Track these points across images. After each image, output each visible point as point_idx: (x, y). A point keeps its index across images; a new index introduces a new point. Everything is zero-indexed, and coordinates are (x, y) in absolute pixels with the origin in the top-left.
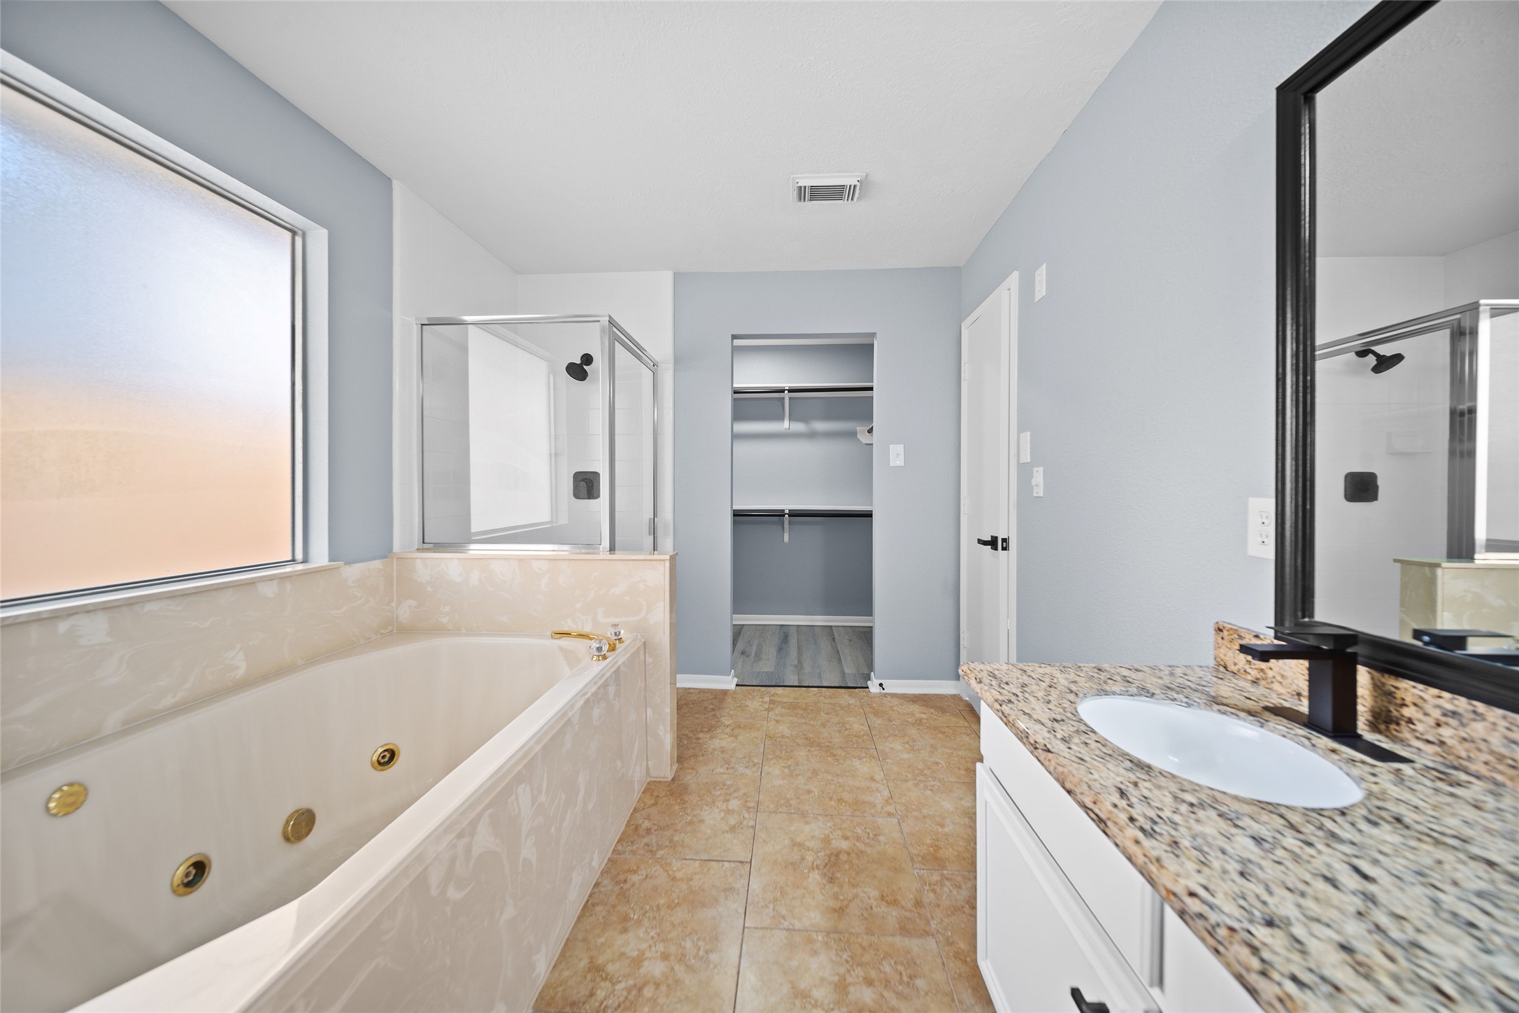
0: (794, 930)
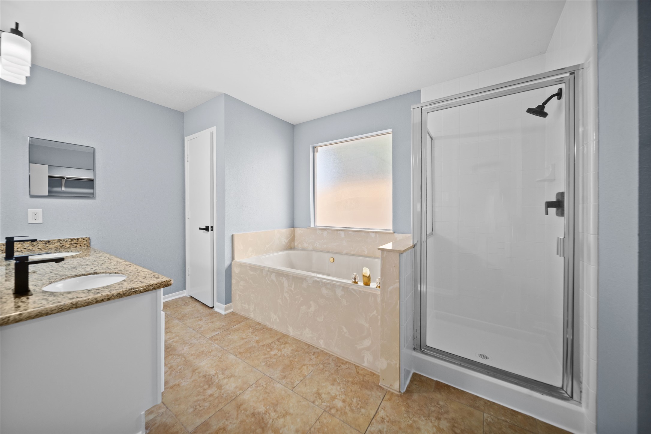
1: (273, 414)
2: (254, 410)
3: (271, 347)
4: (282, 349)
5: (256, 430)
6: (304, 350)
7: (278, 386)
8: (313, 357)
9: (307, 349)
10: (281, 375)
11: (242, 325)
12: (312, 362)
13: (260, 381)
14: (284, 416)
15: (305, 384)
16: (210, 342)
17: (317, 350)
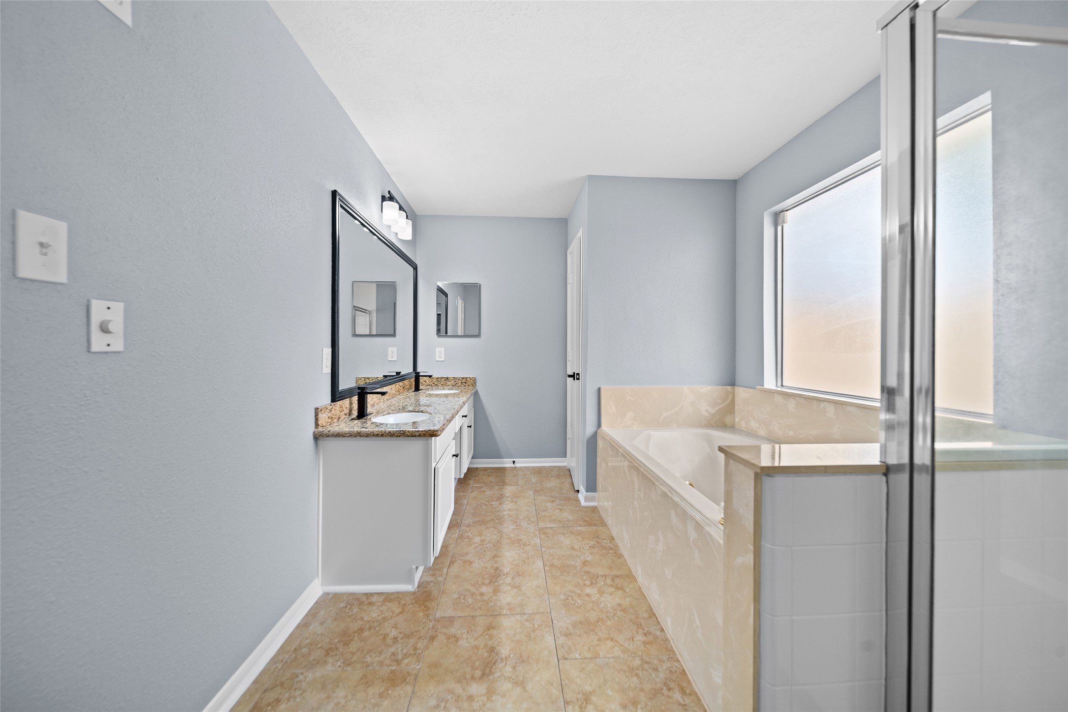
0: (520, 614)
1: (508, 669)
2: (498, 644)
3: (594, 581)
4: (607, 593)
5: (477, 669)
6: (637, 617)
7: (550, 639)
8: (640, 638)
9: (643, 618)
10: (567, 628)
11: (590, 530)
12: (630, 645)
13: (537, 617)
14: (516, 683)
15: (584, 668)
16: (537, 532)
17: (658, 633)
